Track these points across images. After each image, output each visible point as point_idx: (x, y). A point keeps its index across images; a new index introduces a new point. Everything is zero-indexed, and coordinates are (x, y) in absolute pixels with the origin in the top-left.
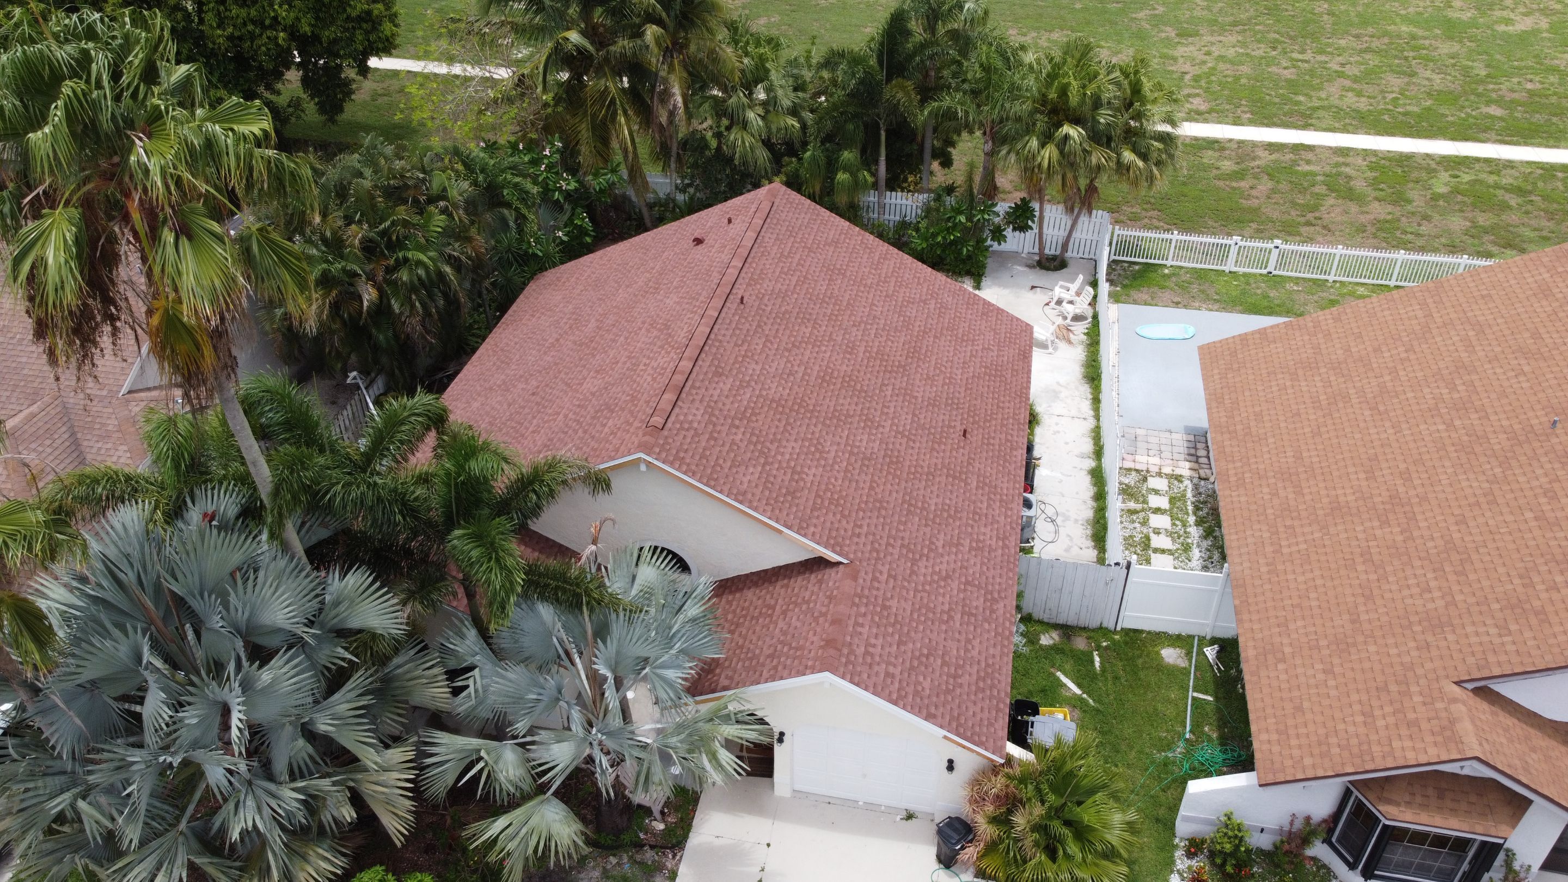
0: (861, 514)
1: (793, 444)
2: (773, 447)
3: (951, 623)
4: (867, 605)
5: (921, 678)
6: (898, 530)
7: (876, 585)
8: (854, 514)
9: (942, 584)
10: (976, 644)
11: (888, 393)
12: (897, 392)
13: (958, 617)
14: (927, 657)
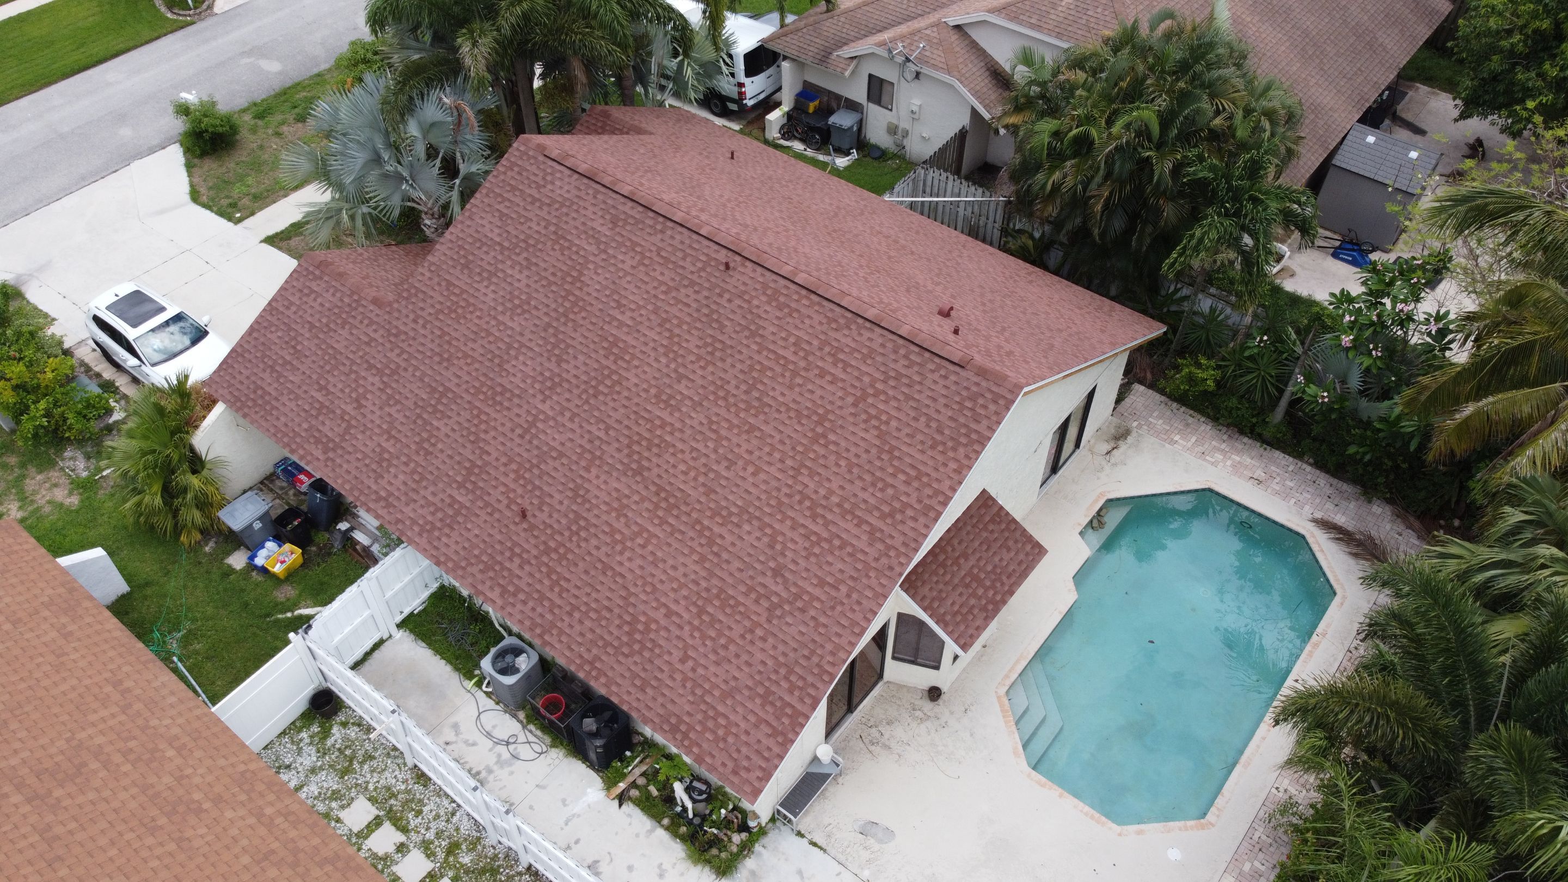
10: (292, 405)
11: (593, 429)
12: (597, 443)
13: (318, 396)
14: (294, 347)
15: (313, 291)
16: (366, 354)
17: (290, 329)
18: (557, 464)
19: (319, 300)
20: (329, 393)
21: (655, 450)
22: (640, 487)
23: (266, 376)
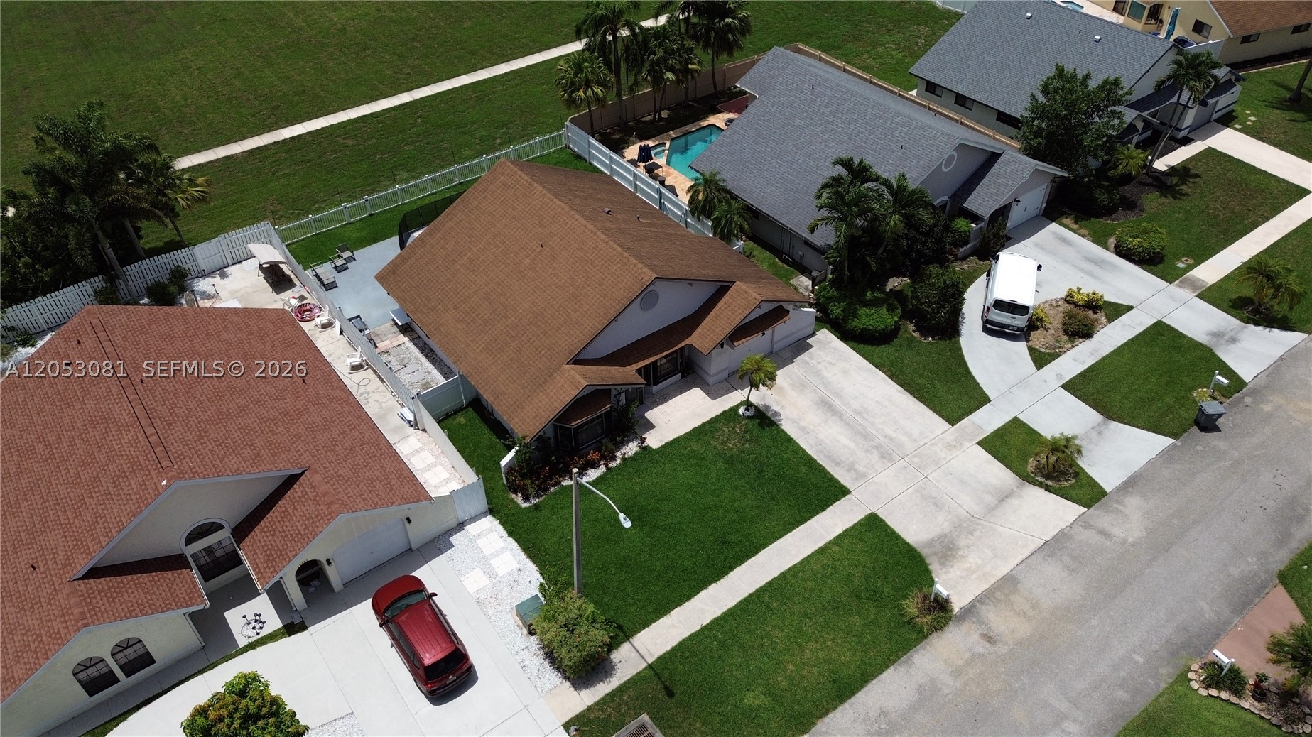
0: (294, 445)
1: (236, 434)
2: (229, 441)
3: (369, 465)
4: (331, 480)
5: (377, 493)
6: (315, 442)
7: (327, 469)
8: (291, 447)
9: (352, 452)
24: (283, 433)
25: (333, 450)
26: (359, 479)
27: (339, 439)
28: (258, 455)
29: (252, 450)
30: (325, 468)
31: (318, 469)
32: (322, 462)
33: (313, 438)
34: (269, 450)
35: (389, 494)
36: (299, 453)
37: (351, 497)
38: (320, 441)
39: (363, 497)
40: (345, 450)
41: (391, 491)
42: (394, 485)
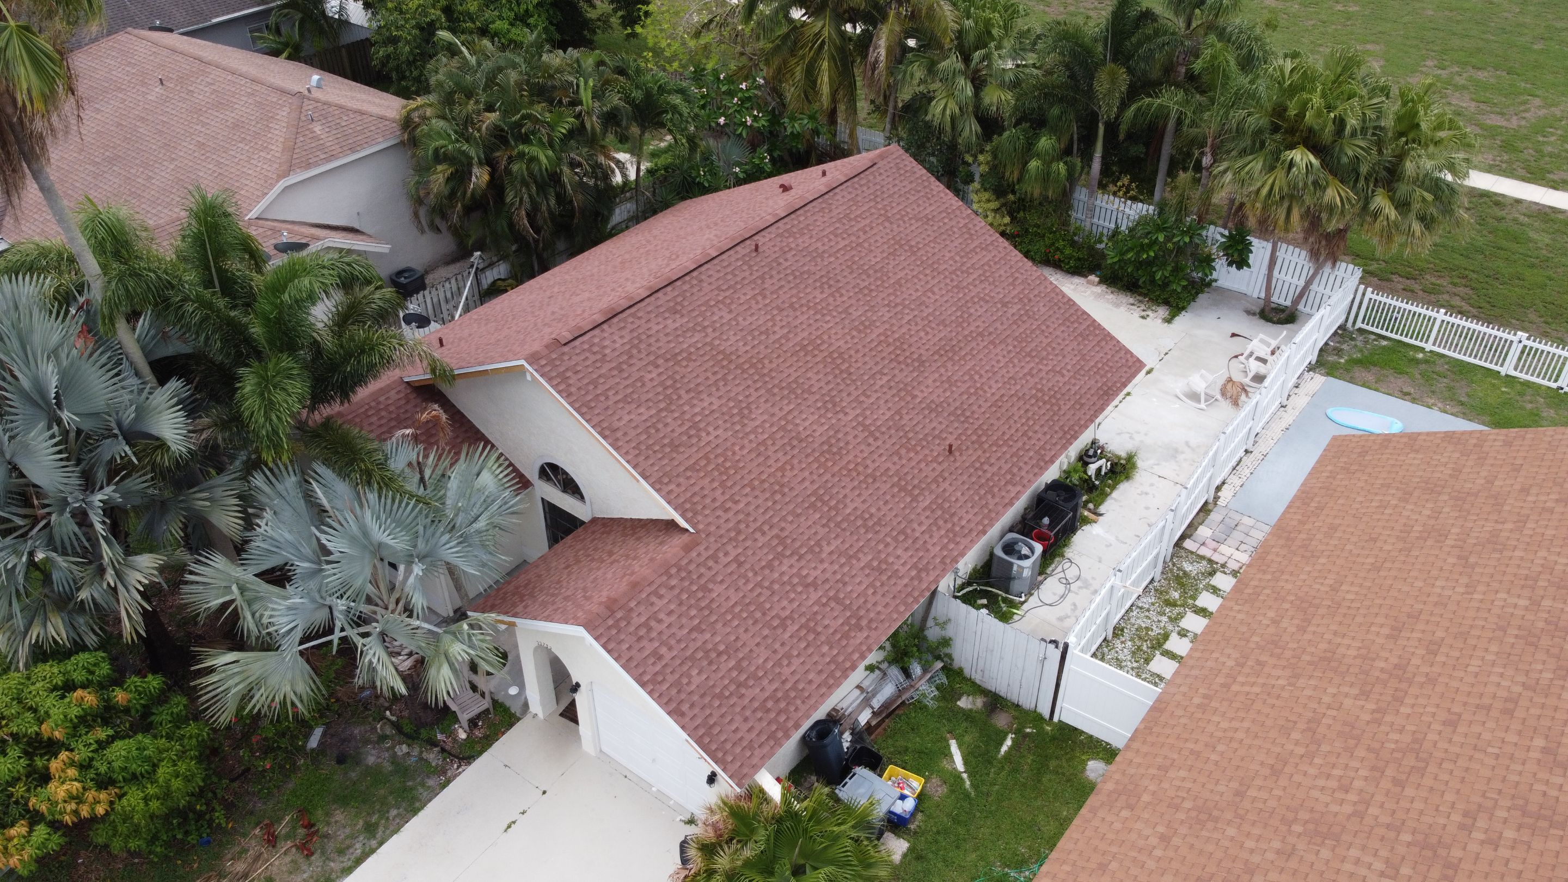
0: (747, 490)
1: (714, 400)
2: (687, 397)
3: (780, 631)
4: (683, 579)
6: (783, 519)
7: (711, 563)
8: (738, 488)
9: (800, 589)
10: (796, 662)
11: (880, 383)
12: (892, 384)
13: (793, 628)
14: (720, 654)
15: (646, 624)
16: (752, 569)
17: (692, 658)
18: (907, 418)
19: (662, 616)
20: (789, 617)
21: (905, 347)
22: (935, 366)
23: (749, 693)
24: (771, 462)
25: (780, 556)
26: (719, 626)
27: (824, 555)
28: (675, 447)
29: (686, 433)
30: (715, 557)
31: (701, 548)
32: (729, 548)
33: (792, 512)
34: (706, 457)
35: (702, 696)
36: (729, 504)
37: (650, 629)
38: (789, 528)
39: (663, 650)
40: (798, 574)
41: (720, 696)
42: (742, 696)
